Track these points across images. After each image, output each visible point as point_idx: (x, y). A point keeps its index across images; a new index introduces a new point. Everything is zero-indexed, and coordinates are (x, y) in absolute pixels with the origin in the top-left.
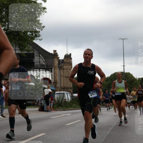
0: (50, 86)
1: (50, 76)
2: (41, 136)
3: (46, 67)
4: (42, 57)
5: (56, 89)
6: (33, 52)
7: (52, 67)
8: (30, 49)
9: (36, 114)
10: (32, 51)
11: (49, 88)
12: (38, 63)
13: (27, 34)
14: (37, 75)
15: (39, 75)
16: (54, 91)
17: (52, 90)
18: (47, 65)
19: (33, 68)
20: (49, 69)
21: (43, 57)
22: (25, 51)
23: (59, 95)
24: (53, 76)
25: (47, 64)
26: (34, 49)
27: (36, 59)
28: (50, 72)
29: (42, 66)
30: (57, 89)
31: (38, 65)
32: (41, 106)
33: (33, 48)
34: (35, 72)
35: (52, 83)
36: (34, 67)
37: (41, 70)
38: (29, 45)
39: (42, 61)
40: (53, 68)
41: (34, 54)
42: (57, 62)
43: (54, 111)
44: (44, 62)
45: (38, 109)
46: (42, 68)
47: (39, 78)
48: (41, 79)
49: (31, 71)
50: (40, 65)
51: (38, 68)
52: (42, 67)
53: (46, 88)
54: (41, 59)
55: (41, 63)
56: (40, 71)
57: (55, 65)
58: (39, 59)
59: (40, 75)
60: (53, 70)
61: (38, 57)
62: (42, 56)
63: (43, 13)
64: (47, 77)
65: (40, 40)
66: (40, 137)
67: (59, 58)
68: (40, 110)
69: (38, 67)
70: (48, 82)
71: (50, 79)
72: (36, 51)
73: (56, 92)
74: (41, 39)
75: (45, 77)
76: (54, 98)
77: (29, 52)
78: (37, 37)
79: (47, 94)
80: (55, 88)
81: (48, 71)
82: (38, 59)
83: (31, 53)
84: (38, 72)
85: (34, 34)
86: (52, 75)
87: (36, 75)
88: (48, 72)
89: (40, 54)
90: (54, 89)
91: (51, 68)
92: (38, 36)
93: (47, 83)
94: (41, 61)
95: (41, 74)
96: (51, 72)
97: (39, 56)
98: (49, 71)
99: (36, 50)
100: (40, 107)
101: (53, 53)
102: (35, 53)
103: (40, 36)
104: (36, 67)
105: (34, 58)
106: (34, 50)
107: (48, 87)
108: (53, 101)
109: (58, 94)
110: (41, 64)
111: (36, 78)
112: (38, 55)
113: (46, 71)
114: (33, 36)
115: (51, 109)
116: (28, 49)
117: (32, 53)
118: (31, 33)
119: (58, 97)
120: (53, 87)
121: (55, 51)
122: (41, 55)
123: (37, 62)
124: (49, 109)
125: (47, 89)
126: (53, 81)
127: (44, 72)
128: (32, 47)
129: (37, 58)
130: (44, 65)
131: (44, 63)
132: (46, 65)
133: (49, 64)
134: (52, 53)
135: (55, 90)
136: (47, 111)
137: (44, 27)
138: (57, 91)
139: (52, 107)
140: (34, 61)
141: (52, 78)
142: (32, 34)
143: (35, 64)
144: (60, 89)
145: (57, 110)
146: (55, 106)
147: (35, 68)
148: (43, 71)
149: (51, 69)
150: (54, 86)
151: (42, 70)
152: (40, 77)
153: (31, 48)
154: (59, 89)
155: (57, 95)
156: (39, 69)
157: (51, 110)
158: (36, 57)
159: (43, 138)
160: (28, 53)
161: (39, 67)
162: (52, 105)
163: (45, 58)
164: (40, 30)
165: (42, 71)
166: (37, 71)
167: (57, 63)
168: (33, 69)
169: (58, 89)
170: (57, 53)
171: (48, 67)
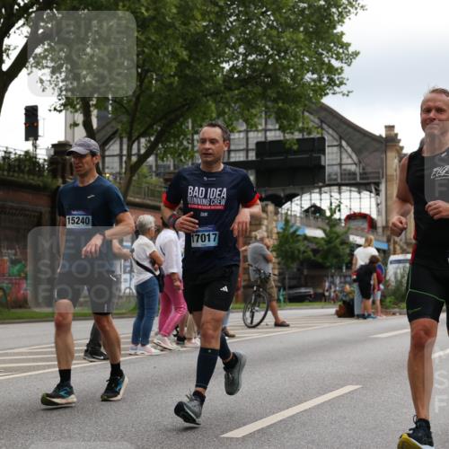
0: (372, 237)
1: (374, 205)
2: (346, 394)
3: (361, 179)
4: (349, 150)
5: (392, 247)
6: (319, 136)
7: (379, 178)
8: (311, 125)
9: (327, 325)
10: (319, 130)
11: (368, 243)
12: (336, 169)
13: (302, 79)
14: (331, 204)
15: (339, 206)
16: (385, 253)
17: (378, 250)
18: (364, 175)
19: (321, 184)
20: (369, 184)
21: (353, 150)
22: (296, 133)
23: (401, 265)
24: (383, 206)
25: (363, 169)
26: (325, 126)
27: (330, 157)
28: (373, 195)
29: (347, 176)
30: (395, 248)
31: (336, 174)
32: (344, 302)
33: (322, 122)
34: (326, 196)
35: (380, 230)
36: (324, 181)
37: (344, 188)
38: (306, 114)
39: (350, 161)
40: (383, 181)
41: (323, 139)
42: (396, 161)
43: (384, 317)
44: (356, 164)
45: (333, 310)
46: (347, 182)
47: (337, 216)
48: (343, 217)
49: (313, 195)
50: (341, 174)
51: (335, 182)
52: (349, 179)
53: (360, 246)
54: (344, 156)
55: (344, 167)
56: (340, 193)
57: (389, 173)
58: (339, 154)
59: (342, 206)
60: (382, 187)
61: (335, 149)
62: (348, 144)
63: (352, 10)
64: (363, 211)
65: (344, 95)
66: (342, 396)
67: (402, 148)
68: (340, 314)
69: (336, 180)
70: (365, 225)
71: (374, 216)
72: (331, 131)
73: (393, 258)
74: (349, 92)
75: (357, 211)
76: (385, 277)
77: (309, 133)
78: (336, 88)
79: (363, 263)
80: (389, 246)
81: (367, 190)
82: (334, 156)
83: (313, 139)
84: (336, 195)
85: (325, 79)
86: (378, 205)
87: (329, 204)
88: (365, 194)
89: (341, 138)
90: (384, 246)
91: (377, 181)
92: (337, 82)
93: (363, 230)
94: (344, 161)
95: (345, 202)
96: (378, 194)
97: (340, 146)
98: (371, 192)
99: (330, 127)
100: (340, 303)
101: (384, 136)
102: (326, 138)
103: (345, 81)
104: (330, 180)
105: (324, 154)
106: (322, 129)
107: (366, 240)
108: (382, 287)
109: (399, 262)
110: (345, 170)
111: (328, 214)
112: (336, 143)
113: (360, 193)
114: (323, 83)
115: (376, 309)
116: (306, 126)
117: (319, 138)
118: (315, 76)
119: (399, 271)
120: (383, 242)
121: (390, 128)
122: (344, 143)
123: (333, 165)
124: (371, 311)
125: (365, 247)
126: (380, 222)
127: (355, 195)
128: (317, 121)
129: (333, 153)
130: (354, 174)
131: (353, 168)
132: (360, 174)
133: (369, 169)
134: (381, 136)
135: (389, 249)
136: (363, 317)
137: (356, 54)
138: (394, 254)
139: (378, 303)
140: (323, 163)
141: (379, 212)
142: (320, 79)
143: (328, 170)
144: (405, 247)
145: (394, 314)
146: (388, 300)
147: (327, 182)
148: (351, 191)
149: (377, 184)
150: (385, 239)
151: (348, 188)
152: (339, 210)
153: (313, 122)
154: (401, 248)
155: (395, 265)
156: (340, 185)
157: (376, 313)
158: (330, 148)
159: (353, 398)
160: (306, 136)
161: (339, 181)
162: (379, 298)
163: (358, 152)
164: (345, 66)
165: (348, 193)
166: (333, 194)
167: (394, 166)
168: (320, 188)
169: (398, 248)
170: (396, 135)
171: (368, 178)
